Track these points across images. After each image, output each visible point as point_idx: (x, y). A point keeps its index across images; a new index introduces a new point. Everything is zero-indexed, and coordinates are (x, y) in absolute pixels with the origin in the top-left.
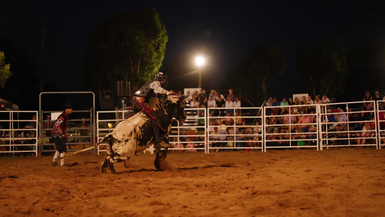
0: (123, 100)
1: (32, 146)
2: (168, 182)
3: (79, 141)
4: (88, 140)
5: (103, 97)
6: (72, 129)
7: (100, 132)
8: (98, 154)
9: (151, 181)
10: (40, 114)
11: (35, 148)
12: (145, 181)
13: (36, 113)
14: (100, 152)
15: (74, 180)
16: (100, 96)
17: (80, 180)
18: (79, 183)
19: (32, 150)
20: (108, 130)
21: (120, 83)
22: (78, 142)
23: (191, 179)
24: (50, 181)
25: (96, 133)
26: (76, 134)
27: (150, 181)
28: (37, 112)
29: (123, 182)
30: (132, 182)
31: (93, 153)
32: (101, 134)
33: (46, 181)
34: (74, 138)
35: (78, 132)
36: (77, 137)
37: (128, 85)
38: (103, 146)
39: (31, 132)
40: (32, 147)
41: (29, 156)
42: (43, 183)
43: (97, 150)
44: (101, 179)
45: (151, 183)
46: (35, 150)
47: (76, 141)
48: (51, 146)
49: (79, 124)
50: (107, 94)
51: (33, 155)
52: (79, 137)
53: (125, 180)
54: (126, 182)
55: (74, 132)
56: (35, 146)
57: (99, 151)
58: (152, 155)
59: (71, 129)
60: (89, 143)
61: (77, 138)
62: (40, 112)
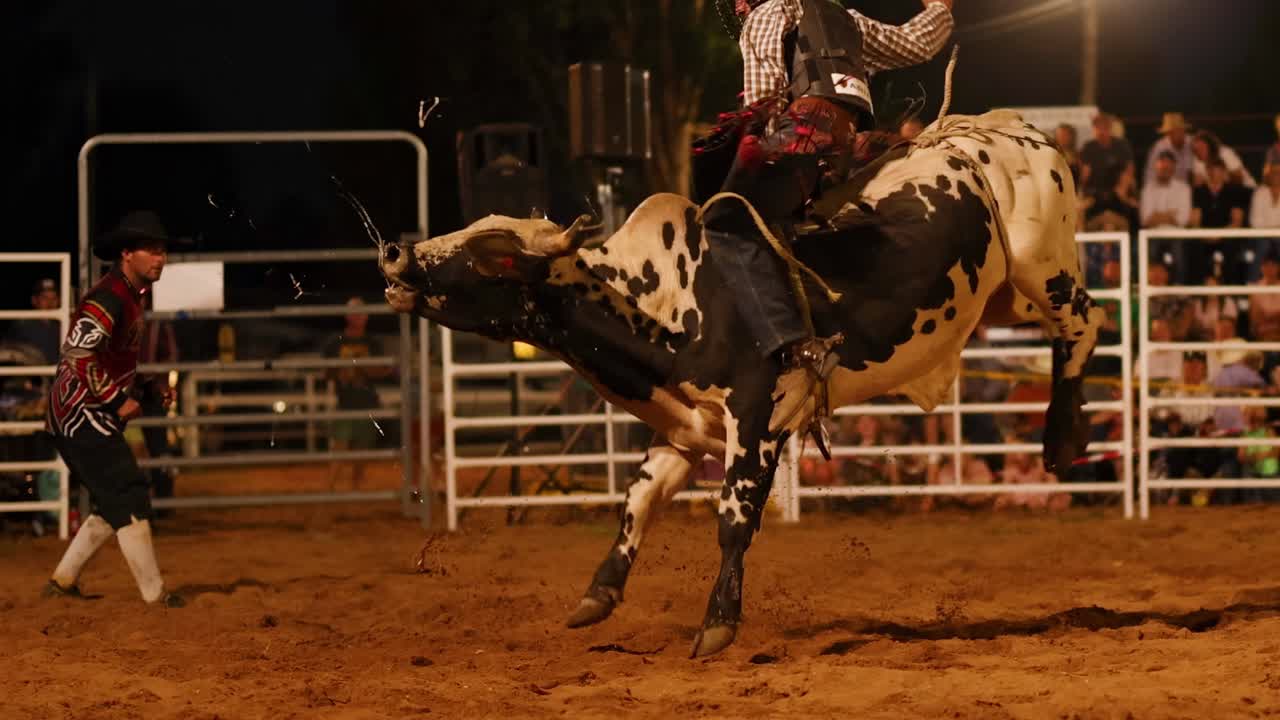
0: (605, 183)
1: (36, 473)
2: (894, 699)
3: (332, 443)
4: (389, 435)
5: (479, 160)
6: (287, 369)
7: (461, 383)
8: (452, 524)
9: (786, 695)
10: (84, 273)
11: (56, 485)
12: (747, 692)
13: (57, 265)
14: (463, 513)
15: (300, 685)
16: (460, 159)
17: (336, 686)
18: (328, 708)
19: (35, 498)
20: (513, 375)
21: (586, 74)
22: (322, 444)
23: (1035, 683)
24: (151, 697)
25: (437, 389)
26: (311, 398)
27: (779, 689)
28: (64, 258)
29: (608, 696)
30: (663, 701)
31: (418, 519)
32: (469, 397)
33: (123, 696)
34: (301, 425)
35: (320, 386)
36: (320, 416)
37: (637, 88)
38: (483, 476)
39: (28, 385)
40: (34, 484)
41: (17, 534)
42: (107, 704)
43: (443, 496)
44: (469, 683)
45: (782, 704)
46: (56, 498)
47: (311, 443)
48: (156, 471)
49: (323, 334)
50: (506, 143)
51: (38, 528)
52: (330, 415)
53: (617, 684)
54: (628, 699)
55: (299, 386)
56: (51, 473)
57: (454, 503)
58: (791, 526)
59: (275, 364)
60: (389, 453)
61: (319, 425)
62: (82, 257)
